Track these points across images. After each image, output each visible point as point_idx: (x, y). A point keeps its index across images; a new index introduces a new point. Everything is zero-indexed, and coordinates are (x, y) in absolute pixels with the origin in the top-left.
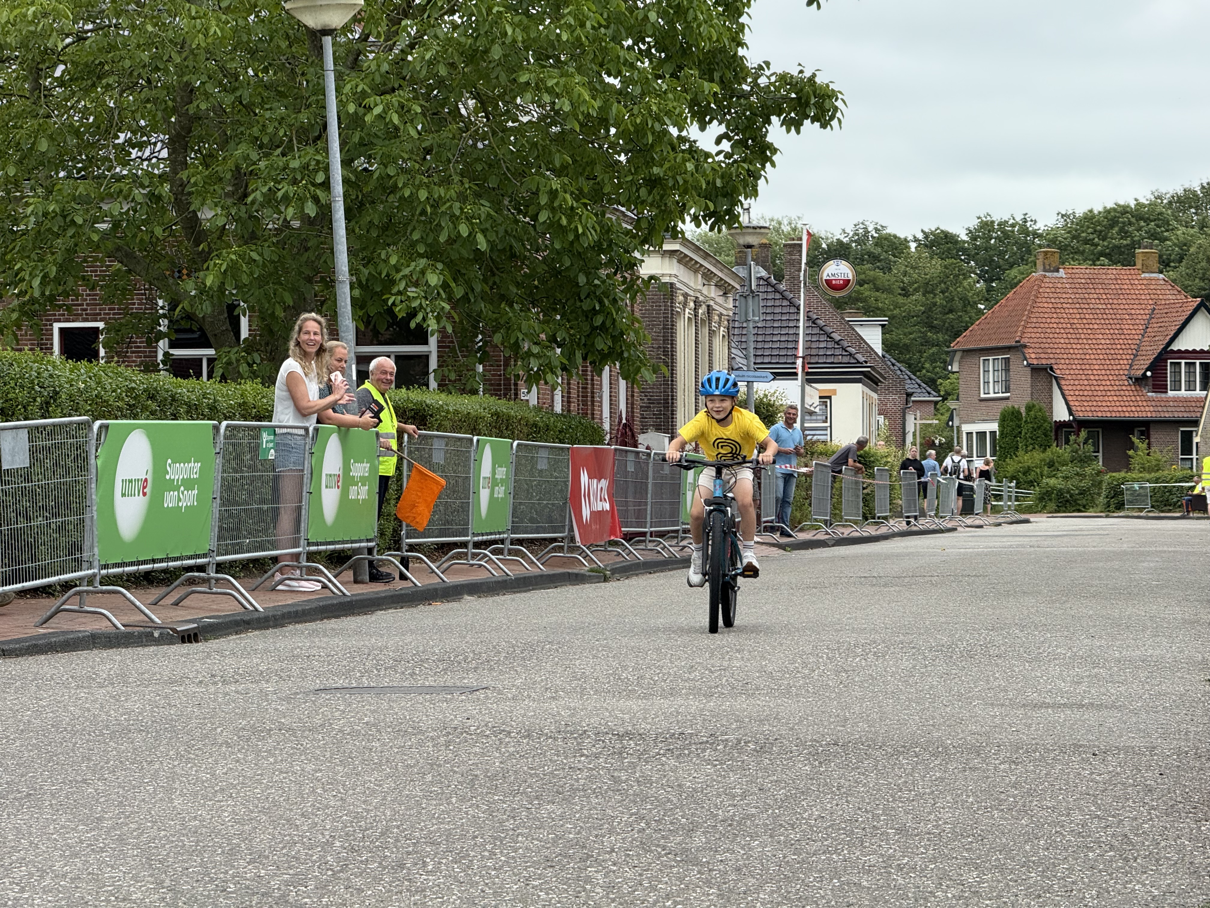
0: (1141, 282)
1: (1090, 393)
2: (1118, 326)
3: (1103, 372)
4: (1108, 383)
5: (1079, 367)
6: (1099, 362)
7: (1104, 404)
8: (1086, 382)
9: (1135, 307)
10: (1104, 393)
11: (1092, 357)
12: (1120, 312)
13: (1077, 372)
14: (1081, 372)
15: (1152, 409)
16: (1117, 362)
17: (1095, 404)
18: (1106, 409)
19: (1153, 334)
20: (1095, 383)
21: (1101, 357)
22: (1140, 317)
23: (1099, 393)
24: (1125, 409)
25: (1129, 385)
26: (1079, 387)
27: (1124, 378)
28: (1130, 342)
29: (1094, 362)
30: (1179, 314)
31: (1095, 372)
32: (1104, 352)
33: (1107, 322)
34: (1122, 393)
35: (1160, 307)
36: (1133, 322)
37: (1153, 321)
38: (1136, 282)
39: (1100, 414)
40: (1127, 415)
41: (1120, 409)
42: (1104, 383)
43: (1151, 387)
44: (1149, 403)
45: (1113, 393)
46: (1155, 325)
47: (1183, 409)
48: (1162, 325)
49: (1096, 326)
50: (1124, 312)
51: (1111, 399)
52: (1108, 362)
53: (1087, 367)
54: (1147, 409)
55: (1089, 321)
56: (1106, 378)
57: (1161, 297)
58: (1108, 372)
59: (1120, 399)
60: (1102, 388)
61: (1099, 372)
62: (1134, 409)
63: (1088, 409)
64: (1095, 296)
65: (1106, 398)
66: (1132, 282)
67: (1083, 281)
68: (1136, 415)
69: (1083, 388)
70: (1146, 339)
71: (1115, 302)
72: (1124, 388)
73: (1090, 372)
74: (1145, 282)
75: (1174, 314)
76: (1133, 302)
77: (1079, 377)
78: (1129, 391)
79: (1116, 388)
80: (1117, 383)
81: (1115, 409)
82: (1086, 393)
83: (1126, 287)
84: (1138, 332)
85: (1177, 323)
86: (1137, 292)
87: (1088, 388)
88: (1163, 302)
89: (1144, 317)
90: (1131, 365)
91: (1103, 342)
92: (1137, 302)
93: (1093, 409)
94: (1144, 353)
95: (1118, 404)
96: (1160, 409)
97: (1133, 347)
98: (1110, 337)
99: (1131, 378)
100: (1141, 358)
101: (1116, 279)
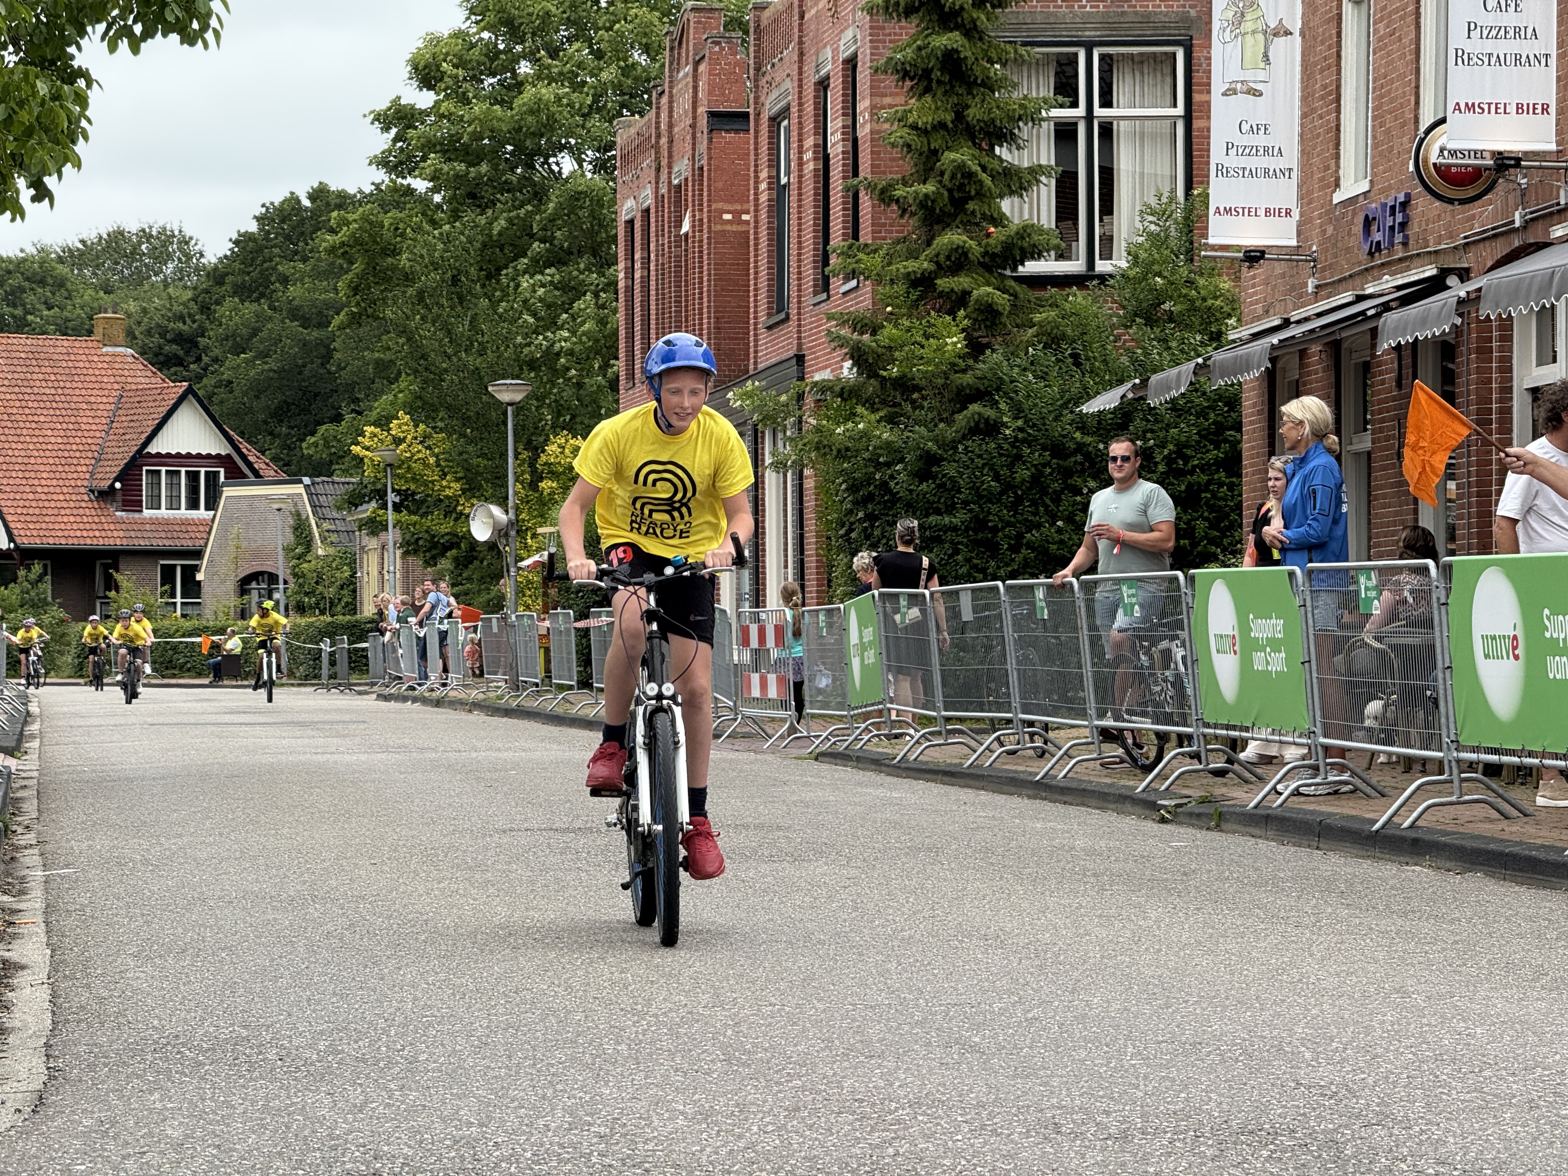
0: (102, 359)
1: (37, 511)
2: (73, 419)
3: (54, 482)
4: (61, 497)
5: (20, 475)
6: (48, 468)
7: (57, 527)
8: (31, 496)
9: (95, 392)
10: (56, 512)
11: (39, 461)
12: (75, 399)
13: (18, 481)
14: (24, 482)
15: (121, 534)
16: (73, 468)
17: (44, 526)
18: (60, 534)
19: (121, 431)
20: (43, 497)
21: (51, 461)
22: (102, 407)
23: (50, 512)
24: (85, 534)
25: (91, 500)
26: (21, 503)
27: (83, 490)
28: (90, 441)
29: (42, 468)
30: (157, 403)
31: (44, 482)
32: (54, 454)
33: (58, 413)
34: (81, 511)
35: (129, 394)
36: (92, 413)
37: (121, 412)
38: (96, 359)
39: (51, 541)
40: (89, 541)
41: (78, 534)
42: (55, 497)
43: (120, 504)
44: (118, 526)
45: (68, 512)
46: (124, 418)
47: (163, 535)
48: (135, 418)
49: (42, 419)
50: (81, 399)
51: (65, 519)
52: (60, 468)
53: (33, 475)
54: (116, 534)
55: (33, 411)
56: (58, 490)
57: (129, 380)
58: (61, 483)
59: (78, 519)
60: (53, 504)
61: (49, 482)
62: (97, 534)
63: (35, 533)
64: (41, 376)
65: (59, 519)
66: (90, 358)
67: (22, 355)
68: (101, 542)
69: (27, 504)
70: (111, 437)
71: (68, 385)
72: (83, 505)
73: (36, 482)
74: (107, 359)
75: (150, 404)
76: (91, 386)
77: (21, 489)
78: (89, 510)
79: (72, 504)
80: (74, 497)
81: (72, 533)
82: (31, 511)
83: (81, 365)
84: (100, 427)
85: (156, 416)
86: (97, 373)
87: (34, 504)
88: (134, 387)
89: (108, 407)
90: (92, 474)
91: (53, 440)
92: (96, 386)
93: (42, 533)
94: (110, 456)
95: (75, 526)
96: (133, 534)
97: (94, 448)
98: (62, 433)
99: (92, 491)
100: (106, 463)
101: (68, 354)
